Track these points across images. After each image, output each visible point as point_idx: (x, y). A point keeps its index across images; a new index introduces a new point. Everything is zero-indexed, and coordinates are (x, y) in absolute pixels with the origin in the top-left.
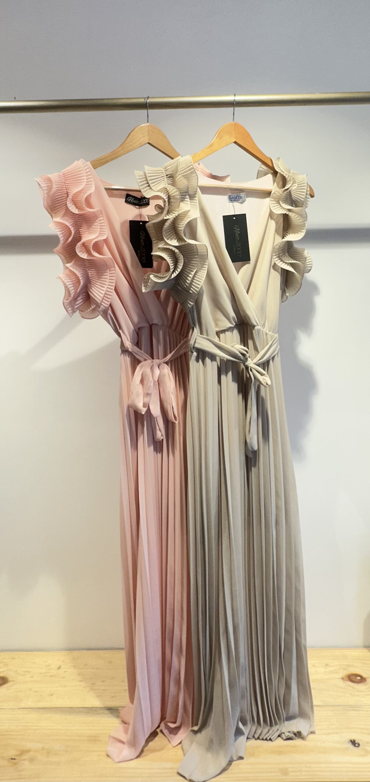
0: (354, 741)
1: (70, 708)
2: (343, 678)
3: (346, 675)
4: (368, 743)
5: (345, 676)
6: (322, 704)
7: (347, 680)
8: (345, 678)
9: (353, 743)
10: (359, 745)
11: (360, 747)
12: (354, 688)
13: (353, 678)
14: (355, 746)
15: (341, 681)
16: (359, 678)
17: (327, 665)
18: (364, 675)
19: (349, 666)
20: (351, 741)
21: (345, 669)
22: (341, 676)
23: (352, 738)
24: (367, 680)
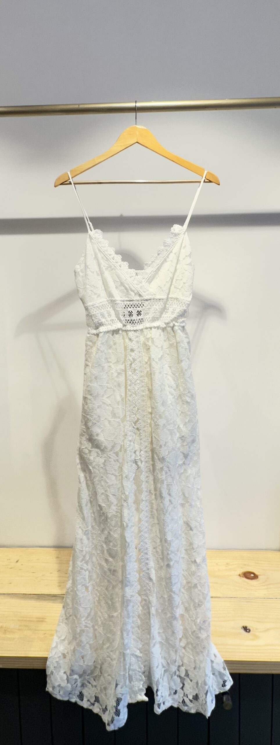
0: (246, 627)
1: (24, 594)
2: (240, 575)
3: (243, 572)
4: (257, 629)
5: (242, 574)
6: (221, 596)
7: (243, 577)
8: (241, 575)
9: (245, 629)
10: (250, 630)
11: (251, 632)
12: (248, 583)
13: (248, 575)
14: (246, 631)
15: (239, 577)
16: (252, 575)
17: (227, 564)
18: (256, 573)
19: (245, 565)
20: (243, 627)
21: (242, 568)
22: (238, 574)
23: (245, 625)
24: (259, 577)
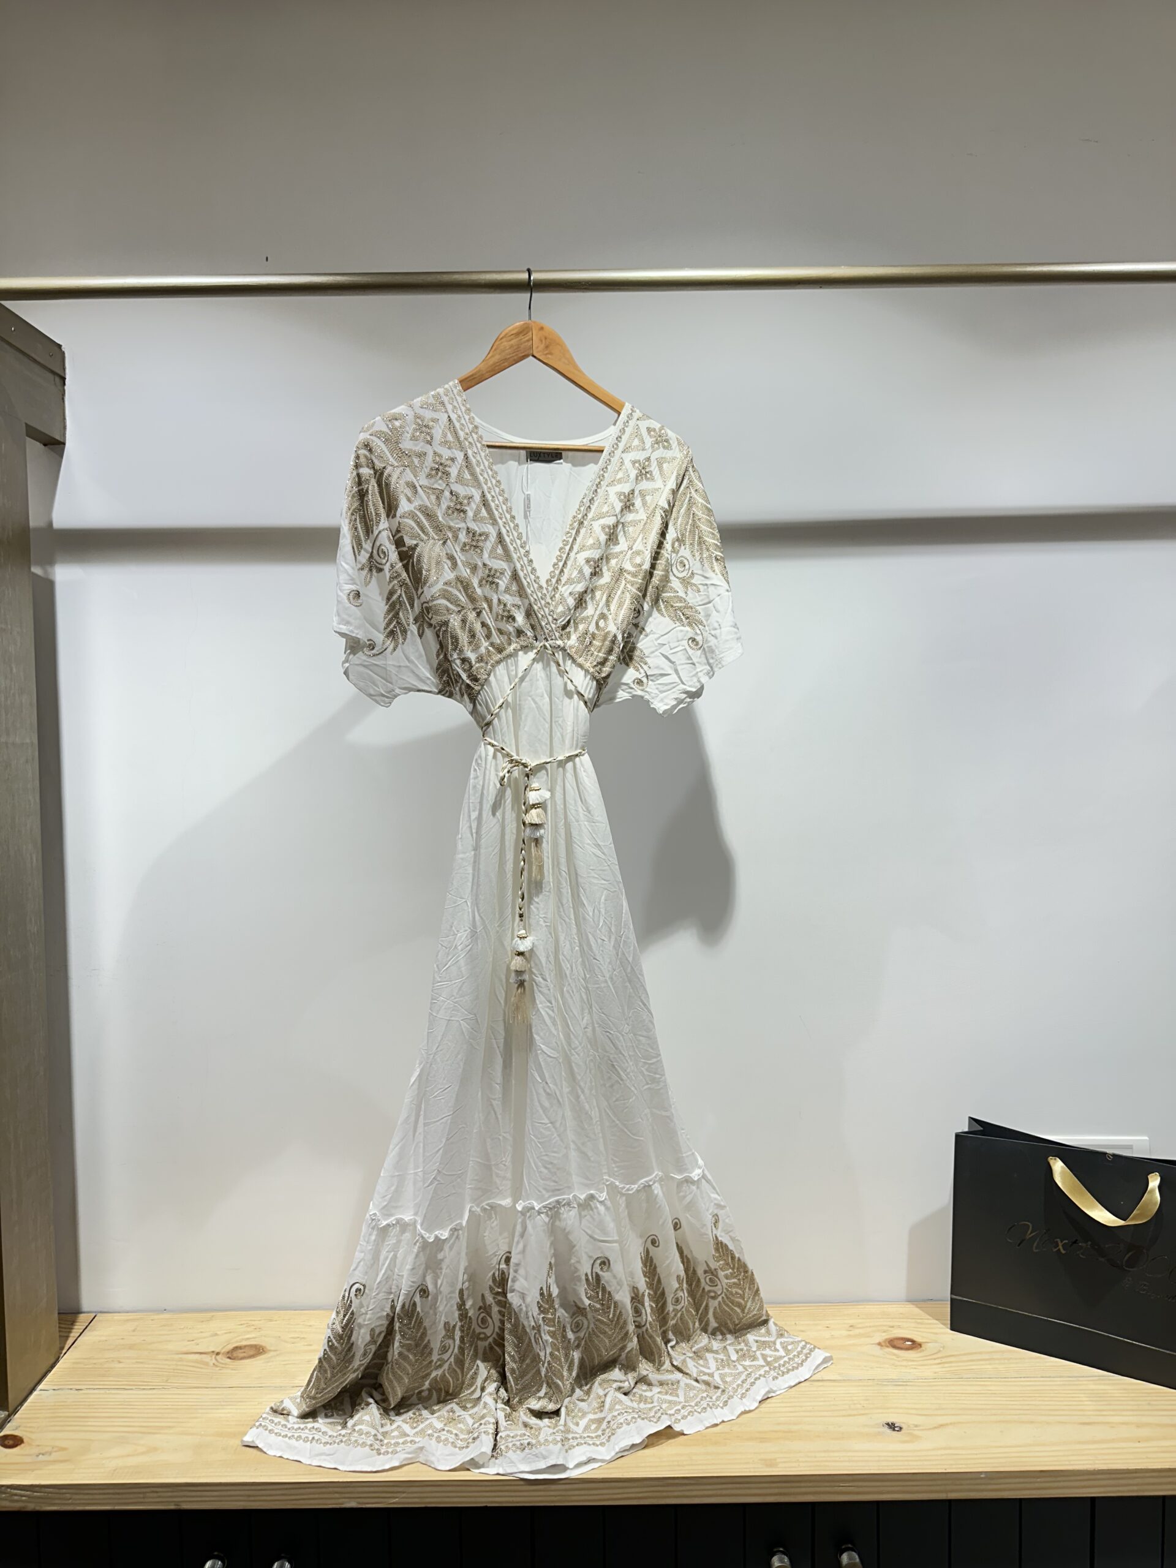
0: (893, 1424)
2: (879, 1344)
3: (886, 1339)
4: (916, 1426)
5: (885, 1341)
6: (839, 1378)
7: (888, 1347)
8: (883, 1344)
9: (892, 1426)
10: (901, 1428)
11: (903, 1431)
12: (898, 1357)
13: (896, 1343)
14: (894, 1430)
15: (879, 1347)
16: (909, 1343)
17: (851, 1326)
18: (918, 1339)
19: (893, 1327)
20: (888, 1424)
21: (884, 1332)
22: (877, 1342)
23: (890, 1421)
24: (923, 1346)
